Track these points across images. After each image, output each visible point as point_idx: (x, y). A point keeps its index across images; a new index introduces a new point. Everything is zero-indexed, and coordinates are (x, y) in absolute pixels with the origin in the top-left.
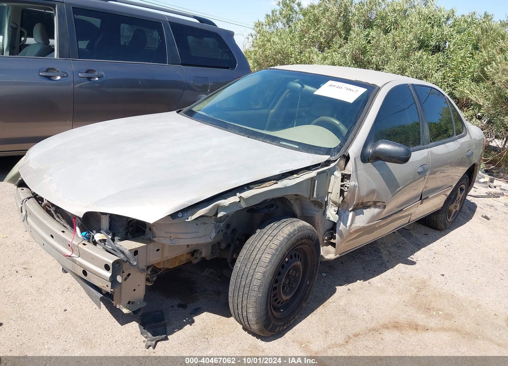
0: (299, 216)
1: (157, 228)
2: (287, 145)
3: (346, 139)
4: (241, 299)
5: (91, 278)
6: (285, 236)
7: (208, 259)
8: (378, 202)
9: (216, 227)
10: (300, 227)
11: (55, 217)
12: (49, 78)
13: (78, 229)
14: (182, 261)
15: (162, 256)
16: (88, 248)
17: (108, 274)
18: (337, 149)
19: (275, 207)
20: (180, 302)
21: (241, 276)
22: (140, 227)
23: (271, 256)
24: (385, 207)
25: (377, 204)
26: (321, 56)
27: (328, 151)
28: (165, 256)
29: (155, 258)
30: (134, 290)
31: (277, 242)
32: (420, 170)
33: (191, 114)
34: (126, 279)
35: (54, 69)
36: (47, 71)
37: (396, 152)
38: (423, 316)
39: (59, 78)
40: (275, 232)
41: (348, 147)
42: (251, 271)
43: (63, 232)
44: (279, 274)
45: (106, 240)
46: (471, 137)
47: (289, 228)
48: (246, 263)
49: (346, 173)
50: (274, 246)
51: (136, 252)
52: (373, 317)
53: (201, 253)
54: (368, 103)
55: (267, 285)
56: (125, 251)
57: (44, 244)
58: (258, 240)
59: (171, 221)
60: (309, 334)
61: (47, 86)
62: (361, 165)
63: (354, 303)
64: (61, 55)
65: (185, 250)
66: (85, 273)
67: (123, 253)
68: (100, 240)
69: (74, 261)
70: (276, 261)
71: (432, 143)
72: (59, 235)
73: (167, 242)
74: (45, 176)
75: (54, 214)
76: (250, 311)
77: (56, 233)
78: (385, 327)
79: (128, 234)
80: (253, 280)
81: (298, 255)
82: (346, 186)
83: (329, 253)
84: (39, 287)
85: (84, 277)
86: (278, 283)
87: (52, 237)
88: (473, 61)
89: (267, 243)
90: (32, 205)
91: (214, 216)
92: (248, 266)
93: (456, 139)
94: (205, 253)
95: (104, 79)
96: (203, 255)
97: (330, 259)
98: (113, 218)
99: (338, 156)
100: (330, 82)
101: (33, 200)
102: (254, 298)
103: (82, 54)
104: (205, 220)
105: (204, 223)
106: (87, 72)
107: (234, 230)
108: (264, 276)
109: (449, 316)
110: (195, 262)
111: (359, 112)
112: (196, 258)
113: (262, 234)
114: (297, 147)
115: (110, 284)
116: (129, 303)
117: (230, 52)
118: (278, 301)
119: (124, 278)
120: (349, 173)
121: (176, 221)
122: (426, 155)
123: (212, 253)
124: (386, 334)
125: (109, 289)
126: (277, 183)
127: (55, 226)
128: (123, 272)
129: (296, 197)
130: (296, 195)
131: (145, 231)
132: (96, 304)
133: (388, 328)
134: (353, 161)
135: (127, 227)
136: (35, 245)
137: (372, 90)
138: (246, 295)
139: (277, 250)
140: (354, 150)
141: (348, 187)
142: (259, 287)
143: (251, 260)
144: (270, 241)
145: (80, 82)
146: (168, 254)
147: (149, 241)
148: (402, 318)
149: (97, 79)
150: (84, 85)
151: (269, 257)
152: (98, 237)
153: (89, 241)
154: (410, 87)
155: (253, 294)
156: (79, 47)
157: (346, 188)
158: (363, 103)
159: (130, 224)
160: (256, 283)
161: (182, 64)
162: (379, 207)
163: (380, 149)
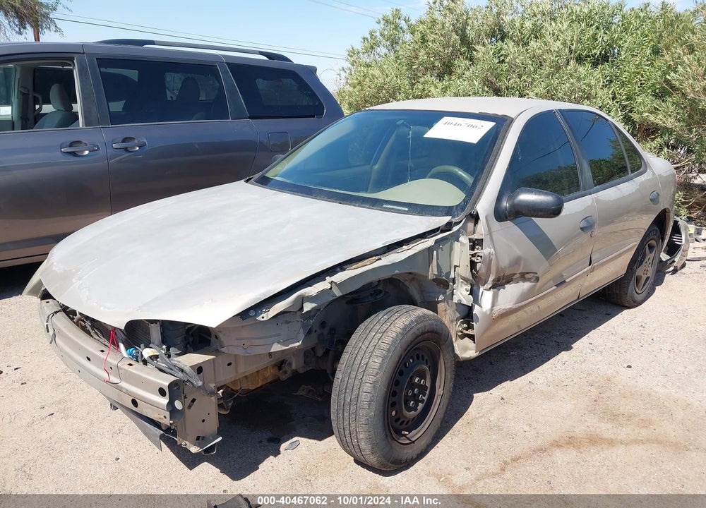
0: (418, 302)
1: (224, 335)
2: (392, 209)
3: (472, 192)
4: (347, 422)
5: (143, 409)
6: (399, 330)
7: (301, 371)
8: (527, 273)
9: (304, 326)
10: (419, 317)
11: (93, 334)
12: (74, 154)
13: (121, 346)
14: (267, 378)
15: (237, 372)
16: (136, 369)
17: (164, 401)
18: (461, 207)
19: (383, 293)
20: (270, 435)
21: (344, 391)
22: (203, 335)
23: (381, 359)
24: (537, 279)
25: (526, 276)
26: (440, 86)
27: (448, 211)
28: (240, 372)
29: (227, 376)
30: (203, 421)
31: (388, 340)
32: (583, 224)
33: (264, 182)
34: (190, 407)
35: (79, 142)
36: (71, 145)
37: (541, 203)
38: (609, 426)
39: (87, 152)
40: (385, 326)
41: (475, 203)
42: (357, 382)
43: (102, 351)
44: (397, 383)
45: (158, 356)
46: (654, 174)
47: (404, 319)
48: (349, 371)
49: (476, 237)
50: (384, 346)
51: (199, 369)
52: (538, 433)
53: (290, 364)
54: (499, 141)
55: (381, 400)
56: (185, 368)
57: (80, 370)
58: (363, 340)
59: (240, 322)
60: (450, 463)
61: (72, 165)
62: (496, 225)
63: (510, 417)
64: (88, 122)
65: (267, 362)
66: (135, 403)
67: (182, 371)
68: (150, 357)
69: (120, 389)
70: (390, 366)
71: (598, 187)
72: (97, 356)
73: (239, 352)
74: (74, 280)
75: (91, 331)
76: (361, 436)
77: (93, 354)
78: (557, 444)
79: (188, 346)
80: (360, 393)
81: (423, 356)
82: (478, 256)
83: (466, 350)
84: (81, 431)
85: (134, 409)
86: (397, 397)
87: (89, 359)
88: (652, 70)
89: (375, 342)
90: (61, 321)
91: (298, 311)
92: (353, 376)
93: (632, 179)
94: (296, 364)
95: (147, 148)
96: (294, 367)
97: (470, 357)
98: (167, 327)
99: (462, 215)
100: (445, 119)
101: (62, 315)
102: (364, 419)
103: (115, 119)
104: (287, 317)
105: (288, 322)
106: (124, 141)
107: (332, 330)
108: (374, 387)
109: (646, 423)
110: (284, 377)
111: (486, 155)
112: (285, 372)
113: (368, 332)
114: (407, 209)
115: (168, 414)
116: (198, 438)
117: (313, 96)
118: (401, 421)
119: (187, 405)
120: (480, 237)
121: (248, 322)
122: (589, 203)
123: (305, 362)
124: (557, 455)
125: (167, 421)
126: (380, 259)
127: (92, 345)
128: (185, 397)
129: (411, 276)
130: (410, 273)
131: (210, 341)
132: (155, 444)
133: (560, 446)
134: (485, 220)
135: (185, 337)
136: (73, 377)
137: (502, 123)
138: (354, 416)
139: (389, 350)
140: (484, 205)
141: (481, 257)
142: (370, 403)
143: (356, 367)
144: (379, 339)
145: (118, 156)
146: (245, 369)
147: (216, 352)
148: (580, 431)
149: (138, 148)
150: (124, 158)
151: (379, 360)
152: (147, 353)
153: (137, 361)
154: (556, 114)
155: (362, 412)
156: (111, 110)
157: (479, 258)
158: (491, 142)
159: (190, 333)
160: (365, 397)
161: (250, 118)
162: (529, 280)
163: (520, 201)
